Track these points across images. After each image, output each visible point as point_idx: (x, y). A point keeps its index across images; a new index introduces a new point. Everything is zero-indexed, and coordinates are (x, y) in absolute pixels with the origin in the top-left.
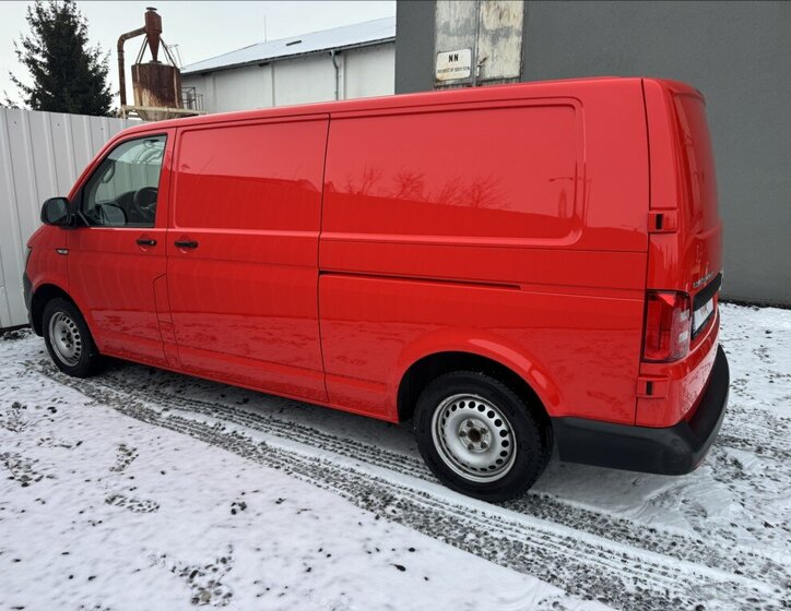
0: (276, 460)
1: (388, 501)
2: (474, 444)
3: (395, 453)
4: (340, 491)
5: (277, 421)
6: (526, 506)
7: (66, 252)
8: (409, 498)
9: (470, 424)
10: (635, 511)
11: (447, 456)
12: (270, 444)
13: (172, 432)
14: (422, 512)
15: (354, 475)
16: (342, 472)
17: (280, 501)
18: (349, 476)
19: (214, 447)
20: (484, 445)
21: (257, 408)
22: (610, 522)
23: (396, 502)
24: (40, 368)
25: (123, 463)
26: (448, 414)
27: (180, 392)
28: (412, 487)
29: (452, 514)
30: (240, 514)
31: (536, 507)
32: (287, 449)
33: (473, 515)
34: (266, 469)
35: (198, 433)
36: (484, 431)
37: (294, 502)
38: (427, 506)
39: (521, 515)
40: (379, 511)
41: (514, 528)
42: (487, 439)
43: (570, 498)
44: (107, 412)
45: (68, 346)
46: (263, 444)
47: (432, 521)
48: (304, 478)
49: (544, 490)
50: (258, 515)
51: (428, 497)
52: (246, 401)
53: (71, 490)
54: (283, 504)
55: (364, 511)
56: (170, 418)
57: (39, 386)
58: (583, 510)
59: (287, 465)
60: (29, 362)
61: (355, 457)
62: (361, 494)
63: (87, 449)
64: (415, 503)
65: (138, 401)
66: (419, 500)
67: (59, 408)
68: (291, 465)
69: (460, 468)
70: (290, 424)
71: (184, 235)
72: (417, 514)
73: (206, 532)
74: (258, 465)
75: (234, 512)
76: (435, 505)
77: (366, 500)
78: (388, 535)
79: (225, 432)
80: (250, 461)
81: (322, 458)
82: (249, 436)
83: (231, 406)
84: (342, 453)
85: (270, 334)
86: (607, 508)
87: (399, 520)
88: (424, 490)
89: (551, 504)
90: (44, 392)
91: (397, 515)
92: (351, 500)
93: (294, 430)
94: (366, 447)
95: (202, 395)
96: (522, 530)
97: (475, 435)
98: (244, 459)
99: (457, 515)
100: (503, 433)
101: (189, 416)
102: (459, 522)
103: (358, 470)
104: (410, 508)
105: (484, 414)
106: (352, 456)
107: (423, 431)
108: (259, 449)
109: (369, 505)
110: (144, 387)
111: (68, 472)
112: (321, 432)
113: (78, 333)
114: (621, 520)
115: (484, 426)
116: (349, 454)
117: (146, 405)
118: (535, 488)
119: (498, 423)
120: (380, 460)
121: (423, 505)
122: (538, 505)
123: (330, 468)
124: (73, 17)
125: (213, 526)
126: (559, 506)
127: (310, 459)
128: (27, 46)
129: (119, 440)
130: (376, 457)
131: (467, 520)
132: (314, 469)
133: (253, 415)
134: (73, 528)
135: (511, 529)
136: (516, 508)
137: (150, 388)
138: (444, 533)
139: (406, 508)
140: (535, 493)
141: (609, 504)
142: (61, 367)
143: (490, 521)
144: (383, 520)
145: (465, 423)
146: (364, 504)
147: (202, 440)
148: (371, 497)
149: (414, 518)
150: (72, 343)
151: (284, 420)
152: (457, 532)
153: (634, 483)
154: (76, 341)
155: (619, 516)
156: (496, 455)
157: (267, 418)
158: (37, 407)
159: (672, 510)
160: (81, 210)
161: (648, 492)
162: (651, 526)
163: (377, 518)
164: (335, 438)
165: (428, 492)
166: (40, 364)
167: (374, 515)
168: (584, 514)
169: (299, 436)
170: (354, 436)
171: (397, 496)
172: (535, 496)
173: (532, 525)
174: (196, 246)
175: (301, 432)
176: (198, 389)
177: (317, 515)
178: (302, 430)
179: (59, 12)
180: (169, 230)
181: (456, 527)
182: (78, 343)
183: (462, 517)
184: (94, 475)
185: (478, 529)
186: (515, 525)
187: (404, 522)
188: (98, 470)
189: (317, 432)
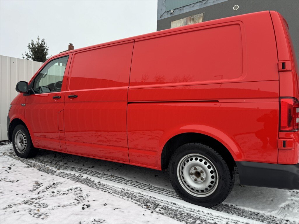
0: (105, 188)
1: (157, 206)
2: (198, 179)
3: (159, 187)
4: (134, 201)
5: (106, 174)
6: (222, 209)
7: (25, 105)
8: (166, 205)
9: (195, 169)
10: (276, 212)
11: (184, 185)
12: (102, 182)
13: (60, 177)
14: (174, 211)
15: (140, 195)
16: (135, 194)
17: (105, 205)
18: (138, 195)
19: (77, 183)
20: (202, 179)
21: (98, 170)
22: (265, 217)
23: (161, 207)
24: (9, 154)
25: (35, 188)
26: (185, 164)
27: (65, 164)
28: (168, 200)
29: (188, 212)
30: (86, 209)
31: (227, 209)
32: (110, 184)
33: (198, 213)
34: (100, 192)
35: (71, 178)
36: (202, 172)
37: (112, 205)
38: (175, 208)
39: (222, 212)
40: (152, 210)
41: (219, 218)
42: (203, 176)
43: (243, 206)
44: (33, 170)
45: (21, 145)
46: (99, 182)
47: (179, 215)
48: (117, 195)
49: (230, 203)
50: (95, 210)
51: (176, 204)
52: (93, 167)
53: (9, 198)
54: (107, 206)
55: (146, 209)
56: (60, 173)
57: (6, 160)
58: (250, 211)
59: (109, 191)
60: (5, 152)
61: (141, 188)
62: (143, 203)
63: (21, 183)
64: (170, 207)
65: (47, 167)
66: (171, 206)
67: (12, 168)
68: (111, 191)
69: (190, 191)
70: (112, 175)
71: (72, 93)
72: (171, 212)
73: (68, 217)
74: (96, 190)
75: (83, 208)
76: (179, 208)
77: (146, 205)
78: (157, 220)
79: (83, 178)
80: (93, 189)
81: (126, 188)
82: (93, 179)
83: (86, 169)
84: (135, 187)
85: (106, 138)
86: (262, 210)
87: (163, 214)
88: (173, 202)
89: (235, 209)
90: (8, 162)
91: (161, 212)
92: (139, 205)
93: (113, 178)
94: (146, 185)
95: (75, 165)
96: (223, 219)
97: (198, 174)
98: (90, 188)
99: (190, 212)
100: (212, 172)
101: (68, 172)
102: (192, 215)
103: (142, 193)
104: (167, 209)
105: (202, 163)
106: (139, 188)
107: (173, 173)
108: (97, 185)
109: (148, 207)
110: (51, 162)
111: (9, 191)
112: (125, 178)
113: (26, 139)
114: (270, 216)
115: (202, 169)
116: (138, 187)
117: (50, 168)
118: (226, 202)
119: (209, 167)
120: (152, 190)
121: (173, 208)
122: (228, 209)
123: (129, 192)
124: (44, 46)
125: (72, 214)
126: (238, 209)
127: (120, 189)
128: (27, 55)
129: (36, 180)
130: (150, 188)
131: (196, 215)
132: (122, 193)
133: (96, 172)
134: (4, 214)
135: (217, 219)
136: (218, 210)
137: (53, 162)
138: (185, 220)
139: (165, 209)
140: (226, 203)
141: (263, 209)
142: (18, 154)
143: (207, 215)
144: (155, 213)
145: (193, 168)
146: (146, 207)
147: (72, 180)
148: (149, 204)
149: (170, 213)
150: (23, 143)
151: (109, 174)
152: (191, 220)
153: (272, 200)
154: (25, 142)
155: (269, 214)
156: (208, 183)
157: (102, 173)
158: (3, 167)
159: (294, 211)
160: (33, 88)
161: (280, 204)
162: (286, 219)
163: (152, 212)
164: (132, 181)
165: (175, 203)
166: (9, 153)
167: (150, 211)
168: (251, 213)
169: (115, 180)
170: (140, 180)
171: (161, 204)
172: (226, 205)
173: (228, 217)
174: (77, 97)
175: (116, 178)
176: (73, 163)
177: (123, 211)
178: (117, 177)
179: (39, 44)
180: (67, 92)
181: (191, 218)
182: (25, 143)
183: (193, 213)
184: (20, 193)
185: (201, 218)
186: (219, 217)
187: (165, 215)
188: (23, 191)
189: (124, 179)
